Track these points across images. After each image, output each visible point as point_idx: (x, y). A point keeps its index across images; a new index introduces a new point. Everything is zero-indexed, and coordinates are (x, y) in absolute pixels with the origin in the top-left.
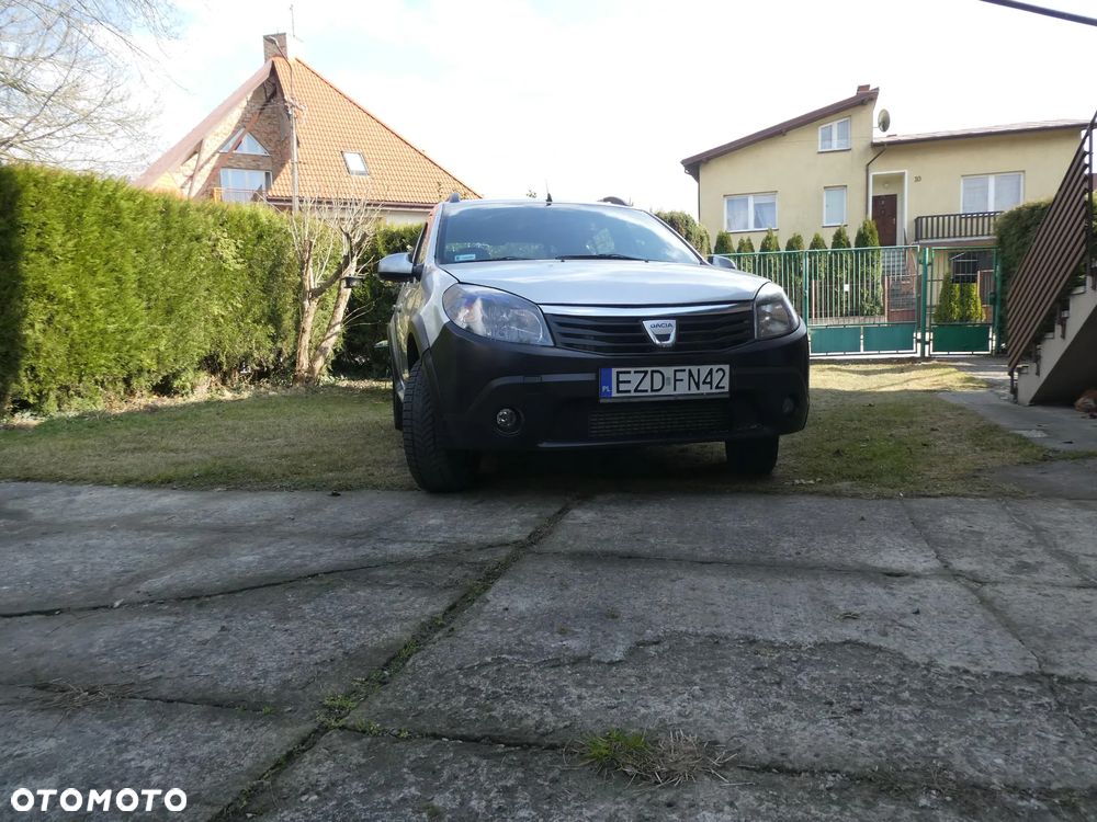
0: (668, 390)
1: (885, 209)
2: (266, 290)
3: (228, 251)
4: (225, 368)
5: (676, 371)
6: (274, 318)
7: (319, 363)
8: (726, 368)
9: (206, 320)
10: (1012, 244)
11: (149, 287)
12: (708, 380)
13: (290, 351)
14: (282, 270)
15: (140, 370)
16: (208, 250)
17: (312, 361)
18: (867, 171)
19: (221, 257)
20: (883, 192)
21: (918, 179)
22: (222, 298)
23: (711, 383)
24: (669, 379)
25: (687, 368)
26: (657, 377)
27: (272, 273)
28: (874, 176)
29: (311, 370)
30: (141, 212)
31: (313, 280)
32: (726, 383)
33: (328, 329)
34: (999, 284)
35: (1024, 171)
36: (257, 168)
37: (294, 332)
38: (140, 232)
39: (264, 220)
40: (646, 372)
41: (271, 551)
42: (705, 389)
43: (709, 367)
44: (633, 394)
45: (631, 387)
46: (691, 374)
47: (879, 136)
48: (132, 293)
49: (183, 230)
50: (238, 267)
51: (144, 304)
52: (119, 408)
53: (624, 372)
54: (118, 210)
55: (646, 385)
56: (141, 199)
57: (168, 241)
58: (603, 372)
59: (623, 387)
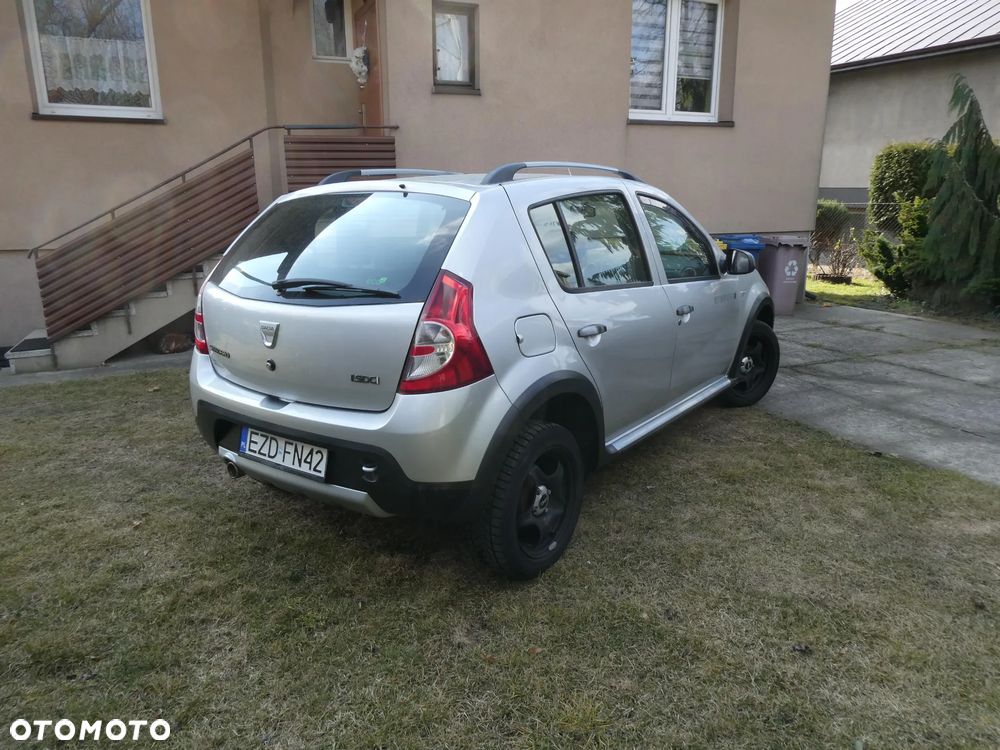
41: (867, 392)
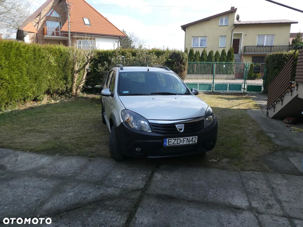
0: (181, 143)
1: (236, 43)
2: (63, 70)
3: (52, 60)
4: (52, 93)
5: (183, 139)
6: (66, 78)
7: (79, 91)
8: (197, 137)
9: (46, 81)
10: (270, 64)
11: (30, 73)
12: (192, 140)
13: (70, 87)
14: (68, 64)
15: (28, 97)
16: (47, 60)
17: (76, 90)
18: (232, 32)
19: (50, 62)
20: (236, 38)
21: (246, 35)
22: (51, 74)
23: (192, 141)
24: (182, 141)
25: (186, 138)
26: (179, 140)
27: (65, 65)
28: (234, 34)
29: (76, 93)
30: (27, 52)
31: (77, 68)
32: (196, 141)
33: (81, 81)
34: (265, 74)
35: (274, 35)
36: (57, 21)
37: (71, 82)
38: (27, 57)
39: (62, 50)
40: (176, 139)
41: (76, 190)
42: (191, 143)
43: (192, 137)
44: (172, 145)
45: (172, 143)
46: (187, 139)
47: (236, 22)
48: (25, 75)
49: (39, 56)
50: (55, 64)
51: (29, 78)
52: (23, 108)
53: (170, 139)
54: (21, 51)
55: (176, 142)
56: (27, 48)
57: (35, 59)
58: (164, 140)
59: (169, 143)
